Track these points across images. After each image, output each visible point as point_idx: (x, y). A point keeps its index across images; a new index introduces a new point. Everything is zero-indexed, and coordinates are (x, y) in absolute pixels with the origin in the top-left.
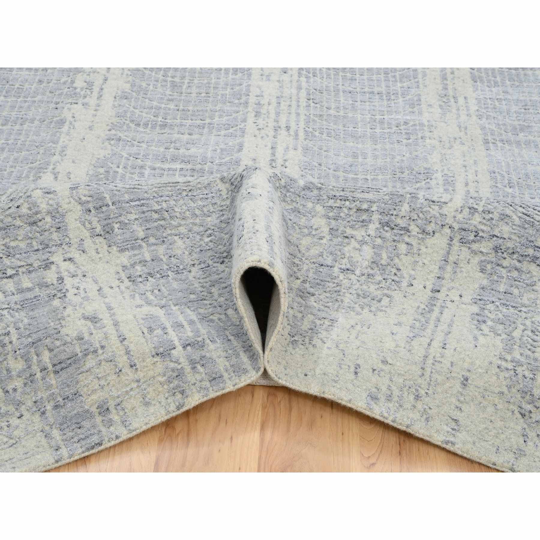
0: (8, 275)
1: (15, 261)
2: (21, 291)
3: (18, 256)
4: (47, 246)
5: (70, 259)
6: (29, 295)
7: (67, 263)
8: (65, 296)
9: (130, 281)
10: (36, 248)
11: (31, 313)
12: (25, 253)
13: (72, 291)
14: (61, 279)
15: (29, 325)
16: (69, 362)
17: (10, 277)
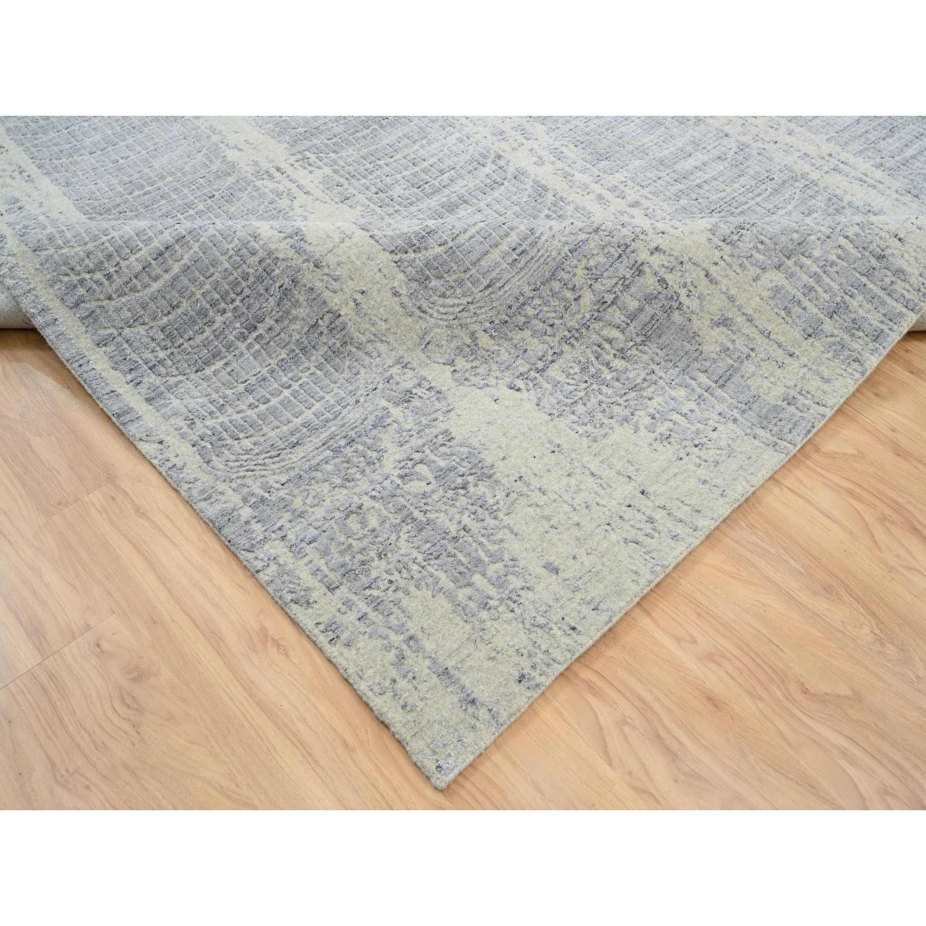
0: (609, 302)
1: (607, 281)
2: (633, 317)
3: (605, 274)
4: (627, 246)
5: (657, 249)
6: (644, 317)
7: (656, 255)
8: (680, 303)
9: (728, 244)
10: (617, 255)
11: (661, 341)
12: (611, 266)
13: (683, 292)
14: (662, 281)
15: (668, 355)
16: (728, 373)
17: (613, 303)
